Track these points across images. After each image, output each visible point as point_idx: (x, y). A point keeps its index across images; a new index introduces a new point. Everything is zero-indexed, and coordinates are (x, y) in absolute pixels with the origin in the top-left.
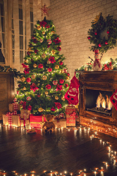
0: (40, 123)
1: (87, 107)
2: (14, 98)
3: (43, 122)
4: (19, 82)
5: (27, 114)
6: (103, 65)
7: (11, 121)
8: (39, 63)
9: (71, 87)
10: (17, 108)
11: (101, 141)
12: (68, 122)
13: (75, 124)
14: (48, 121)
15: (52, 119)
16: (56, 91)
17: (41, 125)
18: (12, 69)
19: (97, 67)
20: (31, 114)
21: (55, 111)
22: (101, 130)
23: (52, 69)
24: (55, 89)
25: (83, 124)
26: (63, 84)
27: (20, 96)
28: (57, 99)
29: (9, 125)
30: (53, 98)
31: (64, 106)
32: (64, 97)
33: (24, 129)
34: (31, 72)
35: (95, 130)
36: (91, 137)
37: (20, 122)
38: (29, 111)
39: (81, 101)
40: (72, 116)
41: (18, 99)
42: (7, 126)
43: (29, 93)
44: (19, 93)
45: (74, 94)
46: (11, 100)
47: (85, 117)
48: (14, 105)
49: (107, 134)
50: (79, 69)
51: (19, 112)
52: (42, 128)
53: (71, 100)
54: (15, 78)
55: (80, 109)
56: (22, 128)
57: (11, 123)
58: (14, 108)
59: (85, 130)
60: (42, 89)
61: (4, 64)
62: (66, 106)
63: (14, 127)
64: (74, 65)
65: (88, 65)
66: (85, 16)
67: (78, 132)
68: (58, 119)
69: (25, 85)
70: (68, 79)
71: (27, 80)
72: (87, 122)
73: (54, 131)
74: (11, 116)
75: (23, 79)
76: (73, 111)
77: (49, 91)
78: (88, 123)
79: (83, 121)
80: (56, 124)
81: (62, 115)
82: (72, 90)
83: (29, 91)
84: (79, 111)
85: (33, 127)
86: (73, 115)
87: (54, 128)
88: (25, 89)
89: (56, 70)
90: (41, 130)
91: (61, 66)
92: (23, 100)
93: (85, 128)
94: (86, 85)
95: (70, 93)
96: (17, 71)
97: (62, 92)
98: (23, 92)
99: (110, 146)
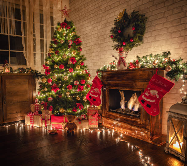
0: (61, 124)
1: (110, 108)
2: (35, 99)
3: (64, 123)
4: (40, 83)
5: (49, 114)
6: (128, 63)
7: (33, 121)
8: (60, 64)
9: (93, 88)
10: (38, 109)
11: (129, 144)
12: (91, 123)
13: (97, 126)
14: (70, 122)
15: (74, 119)
16: (77, 91)
17: (62, 126)
18: (33, 71)
19: (122, 65)
20: (52, 114)
21: (77, 112)
22: (126, 133)
23: (73, 70)
24: (76, 90)
25: (106, 126)
26: (84, 85)
27: (42, 96)
28: (79, 100)
29: (31, 125)
30: (75, 99)
31: (86, 107)
32: (85, 98)
33: (45, 130)
34: (52, 73)
35: (120, 132)
36: (117, 140)
37: (42, 122)
38: (50, 112)
39: (104, 102)
40: (94, 117)
41: (40, 100)
42: (29, 126)
43: (50, 94)
44: (40, 93)
45: (96, 95)
46: (33, 101)
47: (108, 119)
48: (35, 106)
49: (135, 137)
50: (101, 69)
51: (40, 113)
52: (63, 129)
53: (93, 101)
54: (36, 79)
55: (102, 111)
56: (43, 128)
57: (33, 123)
58: (36, 108)
59: (109, 132)
60: (63, 89)
61: (26, 66)
62: (87, 107)
63: (36, 127)
64: (95, 66)
65: (111, 65)
66: (106, 15)
67: (101, 133)
68: (80, 120)
69: (46, 85)
70: (89, 79)
71: (48, 81)
72: (110, 124)
73: (76, 132)
74: (33, 116)
75: (44, 80)
76: (96, 113)
77: (70, 92)
78: (112, 124)
79: (106, 122)
80: (78, 125)
81: (84, 116)
82: (94, 91)
83: (50, 92)
84: (102, 112)
85: (54, 128)
86: (96, 116)
87: (76, 129)
88: (46, 90)
89: (77, 70)
90: (63, 131)
91: (82, 66)
92: (44, 100)
93: (108, 130)
94: (109, 85)
95: (92, 93)
96: (38, 73)
97: (83, 93)
98: (44, 93)
99: (141, 150)
